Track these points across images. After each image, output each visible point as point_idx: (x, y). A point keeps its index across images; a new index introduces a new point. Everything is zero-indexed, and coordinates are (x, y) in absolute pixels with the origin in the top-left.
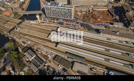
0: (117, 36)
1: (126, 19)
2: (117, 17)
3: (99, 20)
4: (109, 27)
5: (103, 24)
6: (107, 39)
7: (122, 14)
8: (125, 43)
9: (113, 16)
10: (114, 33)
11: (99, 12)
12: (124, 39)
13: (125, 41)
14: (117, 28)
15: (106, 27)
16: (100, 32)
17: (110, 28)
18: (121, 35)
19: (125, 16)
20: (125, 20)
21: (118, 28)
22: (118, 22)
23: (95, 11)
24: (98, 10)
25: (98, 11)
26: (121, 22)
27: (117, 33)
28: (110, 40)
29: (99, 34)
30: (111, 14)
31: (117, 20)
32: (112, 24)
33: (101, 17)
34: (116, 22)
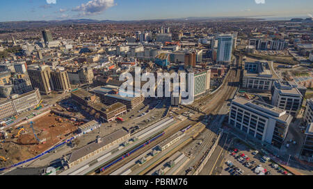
0: (102, 145)
1: (93, 111)
2: (79, 116)
3: (45, 140)
4: (77, 141)
5: (61, 142)
6: (91, 165)
7: (83, 107)
8: (122, 147)
9: (68, 117)
10: (93, 144)
11: (32, 125)
12: (116, 143)
13: (120, 145)
14: (90, 133)
15: (70, 144)
16: (66, 164)
17: (79, 141)
18: (108, 140)
19: (89, 107)
20: (94, 114)
21: (93, 132)
22: (86, 122)
23: (18, 128)
24: (26, 122)
25: (28, 124)
26: (90, 120)
27: (99, 142)
28: (97, 162)
29: (66, 167)
30: (62, 116)
31: (82, 121)
32: (78, 132)
33: (46, 132)
34: (82, 124)
